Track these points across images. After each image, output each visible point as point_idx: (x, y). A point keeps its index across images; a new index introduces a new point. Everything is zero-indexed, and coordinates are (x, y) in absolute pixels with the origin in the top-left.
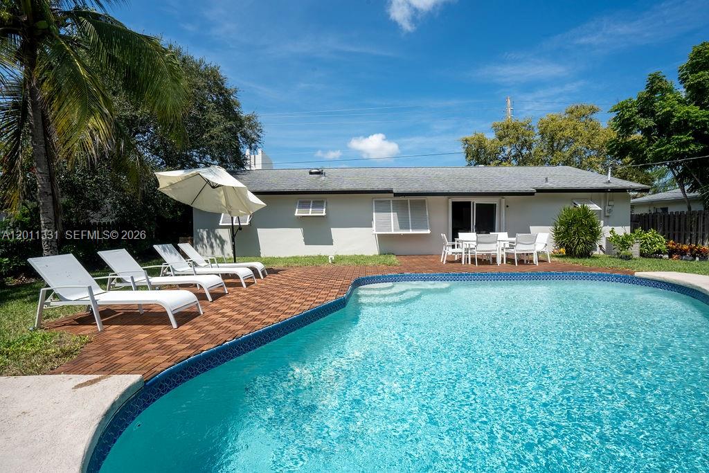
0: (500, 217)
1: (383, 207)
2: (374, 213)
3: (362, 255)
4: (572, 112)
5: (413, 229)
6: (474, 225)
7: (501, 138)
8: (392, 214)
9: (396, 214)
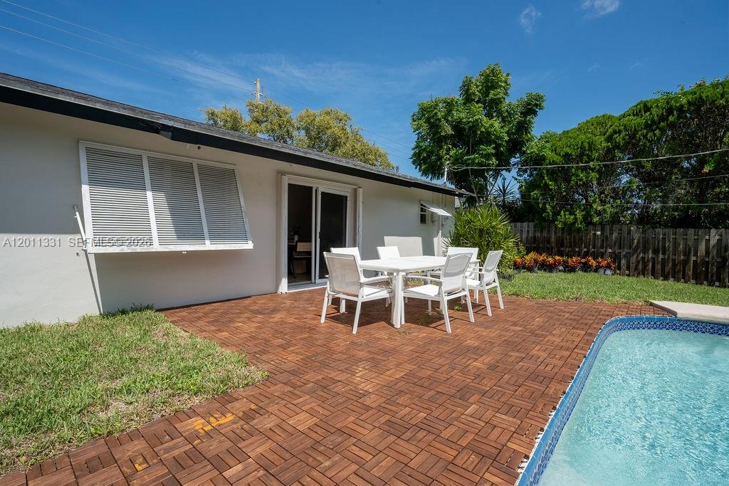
0: (358, 217)
2: (85, 189)
5: (214, 237)
6: (319, 230)
7: (258, 122)
8: (149, 194)
9: (162, 195)
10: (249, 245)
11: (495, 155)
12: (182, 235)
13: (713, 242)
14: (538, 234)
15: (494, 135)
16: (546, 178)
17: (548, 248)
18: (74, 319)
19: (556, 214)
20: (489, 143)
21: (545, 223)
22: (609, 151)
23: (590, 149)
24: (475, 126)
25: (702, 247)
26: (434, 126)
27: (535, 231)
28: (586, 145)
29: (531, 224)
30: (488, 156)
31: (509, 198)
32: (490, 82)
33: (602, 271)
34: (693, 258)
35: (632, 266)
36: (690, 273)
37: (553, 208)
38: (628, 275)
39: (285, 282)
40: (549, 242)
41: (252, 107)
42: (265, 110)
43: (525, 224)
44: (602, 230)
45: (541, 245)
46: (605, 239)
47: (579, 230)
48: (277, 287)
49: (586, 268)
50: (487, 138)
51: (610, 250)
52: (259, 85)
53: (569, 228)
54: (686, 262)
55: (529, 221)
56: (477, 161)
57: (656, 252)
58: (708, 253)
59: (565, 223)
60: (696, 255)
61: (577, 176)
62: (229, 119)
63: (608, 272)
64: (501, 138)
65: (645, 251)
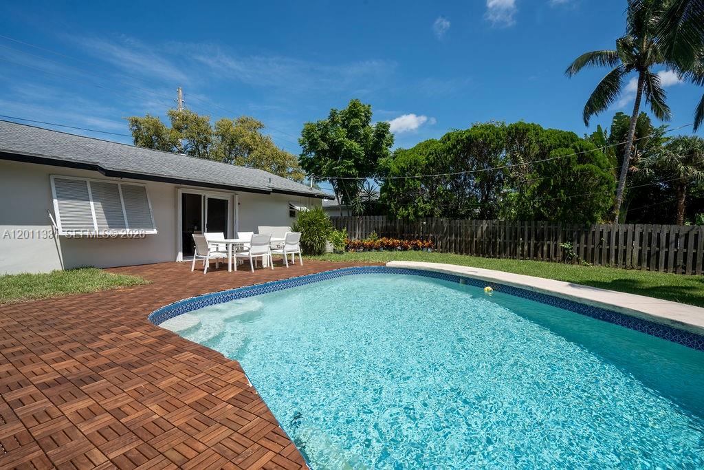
0: (235, 214)
1: (74, 191)
2: (55, 201)
3: (28, 275)
4: (242, 122)
5: (131, 227)
6: (206, 223)
7: (179, 129)
8: (92, 203)
9: (99, 204)
10: (155, 232)
11: (354, 167)
12: (111, 226)
13: (484, 229)
14: (389, 224)
15: (353, 152)
16: (390, 184)
17: (395, 234)
18: (48, 272)
19: (397, 209)
20: (350, 157)
21: (391, 217)
22: (427, 166)
23: (415, 165)
24: (341, 144)
25: (479, 232)
26: (313, 144)
27: (386, 222)
28: (413, 162)
29: (384, 217)
30: (349, 168)
31: (373, 198)
32: (353, 112)
33: (425, 249)
34: (475, 239)
35: (444, 246)
36: (474, 249)
37: (396, 205)
38: (441, 252)
39: (180, 255)
40: (395, 230)
41: (173, 116)
42: (185, 119)
43: (381, 217)
44: (427, 221)
45: (391, 232)
46: (428, 227)
47: (412, 222)
48: (176, 259)
49: (416, 248)
50: (349, 154)
51: (431, 235)
52: (181, 93)
53: (406, 219)
54: (471, 242)
55: (382, 215)
56: (341, 171)
57: (456, 236)
58: (482, 235)
59: (403, 216)
60: (476, 237)
61: (409, 183)
62: (151, 127)
63: (429, 250)
64: (359, 154)
65: (451, 236)
